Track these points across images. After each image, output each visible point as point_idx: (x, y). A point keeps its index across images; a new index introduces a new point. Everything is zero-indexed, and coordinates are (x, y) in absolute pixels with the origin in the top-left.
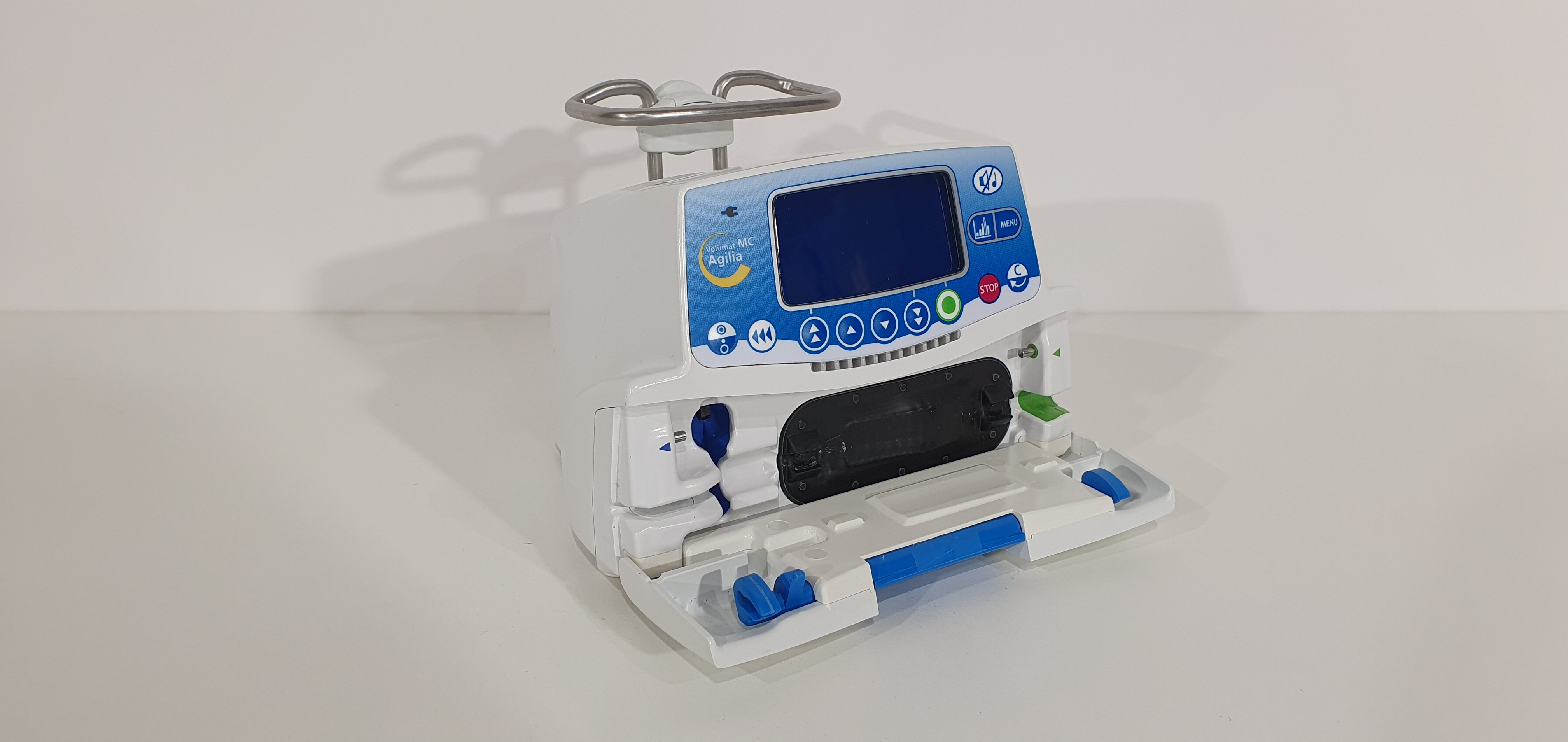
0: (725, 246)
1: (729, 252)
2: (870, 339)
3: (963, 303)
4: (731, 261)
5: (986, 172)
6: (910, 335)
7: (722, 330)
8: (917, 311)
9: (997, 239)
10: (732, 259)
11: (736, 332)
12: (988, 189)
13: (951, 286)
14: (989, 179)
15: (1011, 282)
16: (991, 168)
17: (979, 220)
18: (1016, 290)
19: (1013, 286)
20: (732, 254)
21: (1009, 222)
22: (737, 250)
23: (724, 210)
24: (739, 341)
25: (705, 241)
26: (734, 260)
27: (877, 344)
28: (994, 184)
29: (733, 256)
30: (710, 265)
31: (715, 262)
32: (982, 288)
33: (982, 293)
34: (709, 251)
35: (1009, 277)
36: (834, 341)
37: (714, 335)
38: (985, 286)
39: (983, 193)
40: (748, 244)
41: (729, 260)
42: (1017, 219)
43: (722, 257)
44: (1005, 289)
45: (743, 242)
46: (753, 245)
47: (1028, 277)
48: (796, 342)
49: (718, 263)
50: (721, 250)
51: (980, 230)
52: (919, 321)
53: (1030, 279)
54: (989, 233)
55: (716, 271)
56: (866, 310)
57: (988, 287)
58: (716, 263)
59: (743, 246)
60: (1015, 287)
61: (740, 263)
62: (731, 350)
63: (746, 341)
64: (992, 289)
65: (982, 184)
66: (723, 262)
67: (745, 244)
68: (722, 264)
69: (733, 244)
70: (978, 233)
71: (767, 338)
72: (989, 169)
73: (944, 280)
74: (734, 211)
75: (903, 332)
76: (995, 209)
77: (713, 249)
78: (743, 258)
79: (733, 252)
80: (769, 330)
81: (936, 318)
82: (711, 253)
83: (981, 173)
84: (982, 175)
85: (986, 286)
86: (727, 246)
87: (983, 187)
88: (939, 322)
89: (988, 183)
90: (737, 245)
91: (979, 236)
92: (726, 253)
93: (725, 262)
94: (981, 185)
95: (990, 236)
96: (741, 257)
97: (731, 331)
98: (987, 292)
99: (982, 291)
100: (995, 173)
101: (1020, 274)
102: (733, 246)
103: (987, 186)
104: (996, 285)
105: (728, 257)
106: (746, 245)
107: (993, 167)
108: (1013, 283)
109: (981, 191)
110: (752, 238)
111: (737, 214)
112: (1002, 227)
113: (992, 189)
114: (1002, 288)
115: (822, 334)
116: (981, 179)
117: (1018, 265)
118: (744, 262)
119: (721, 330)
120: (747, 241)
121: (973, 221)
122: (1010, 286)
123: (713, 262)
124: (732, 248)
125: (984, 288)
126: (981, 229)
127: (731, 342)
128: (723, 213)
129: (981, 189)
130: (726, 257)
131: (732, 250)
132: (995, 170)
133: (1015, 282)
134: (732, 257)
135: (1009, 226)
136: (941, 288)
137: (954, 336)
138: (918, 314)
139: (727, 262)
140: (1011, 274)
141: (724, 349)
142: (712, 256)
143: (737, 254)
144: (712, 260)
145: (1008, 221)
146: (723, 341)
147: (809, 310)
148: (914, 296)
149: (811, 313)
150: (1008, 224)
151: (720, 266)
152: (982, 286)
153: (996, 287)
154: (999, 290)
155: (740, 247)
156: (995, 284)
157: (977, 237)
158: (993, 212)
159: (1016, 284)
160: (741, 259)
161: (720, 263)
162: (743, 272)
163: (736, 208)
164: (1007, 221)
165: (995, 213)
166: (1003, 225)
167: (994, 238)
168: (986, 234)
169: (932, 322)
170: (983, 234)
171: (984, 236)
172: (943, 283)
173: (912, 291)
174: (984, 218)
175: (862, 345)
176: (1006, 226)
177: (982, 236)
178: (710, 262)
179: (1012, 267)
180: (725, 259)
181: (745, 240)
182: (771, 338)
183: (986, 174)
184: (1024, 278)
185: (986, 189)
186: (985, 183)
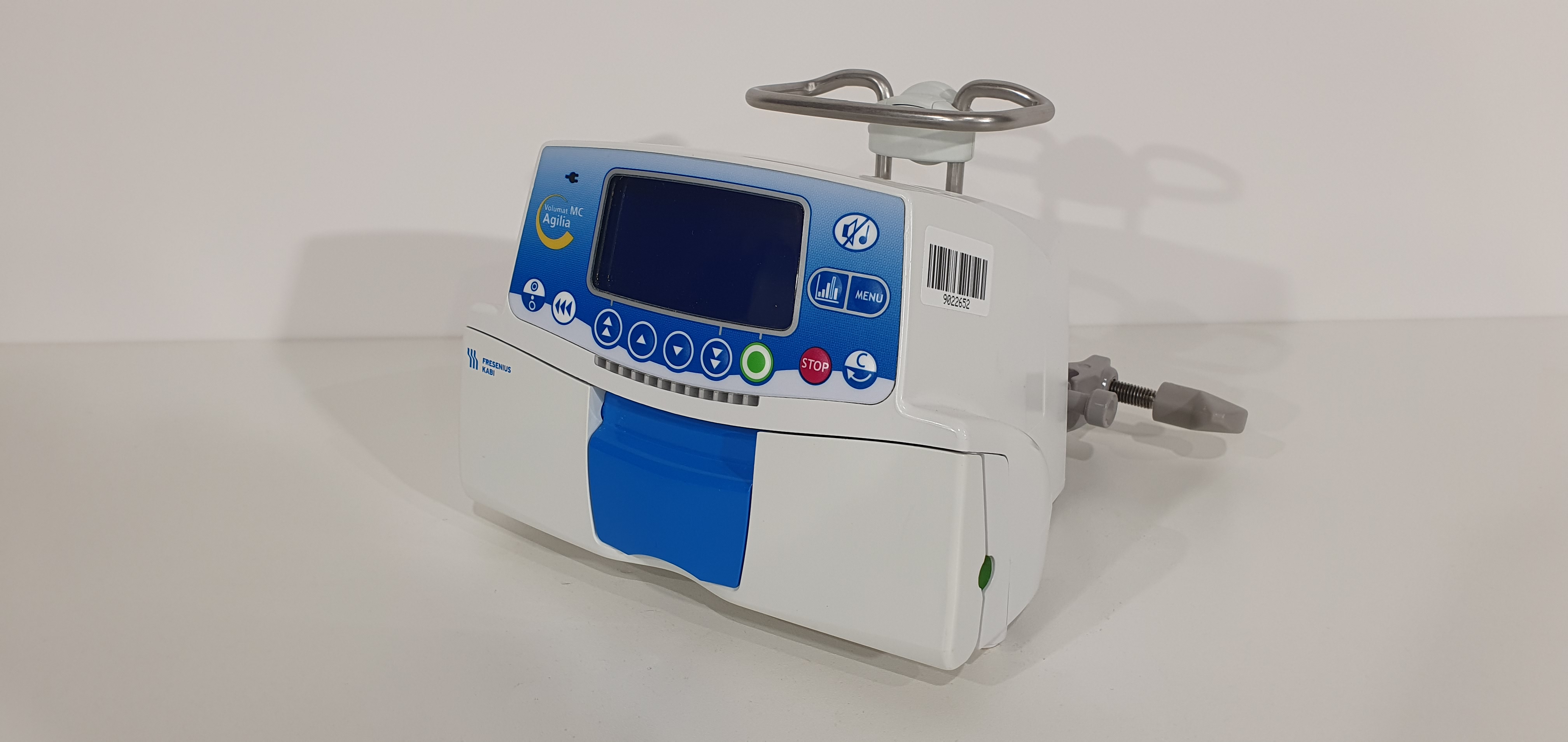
0: (560, 209)
1: (561, 216)
2: (657, 359)
3: (775, 368)
4: (560, 225)
5: (856, 221)
6: (702, 374)
7: (534, 287)
8: (717, 352)
9: (844, 310)
12: (852, 243)
13: (767, 341)
14: (855, 231)
15: (849, 371)
16: (865, 219)
17: (826, 278)
18: (851, 382)
19: (849, 378)
20: (563, 218)
21: (868, 295)
22: (568, 216)
23: (569, 174)
24: (545, 304)
25: (546, 199)
26: (563, 226)
27: (665, 368)
28: (863, 240)
29: (564, 220)
30: (544, 222)
31: (548, 220)
32: (805, 360)
33: (803, 366)
34: (546, 209)
35: (847, 364)
36: (623, 343)
37: (527, 289)
38: (809, 360)
39: (843, 246)
40: (578, 213)
41: (559, 223)
42: (882, 296)
43: (555, 219)
44: (837, 375)
45: (575, 211)
47: (875, 376)
48: (590, 328)
49: (550, 222)
50: (556, 211)
51: (823, 291)
52: (715, 363)
53: (878, 379)
54: (835, 298)
55: (546, 228)
56: (664, 326)
57: (813, 363)
58: (549, 223)
59: (574, 214)
60: (851, 379)
61: (567, 229)
62: (537, 309)
63: (550, 306)
64: (817, 367)
65: (845, 234)
66: (554, 223)
68: (553, 225)
69: (567, 210)
70: (820, 293)
71: (566, 311)
72: (861, 219)
73: (762, 331)
74: (576, 178)
75: (695, 368)
76: (854, 272)
77: (550, 208)
78: (571, 225)
79: (564, 217)
80: (571, 304)
81: (736, 370)
82: (547, 211)
83: (848, 220)
84: (849, 224)
85: (811, 361)
87: (846, 239)
88: (739, 375)
89: (853, 235)
90: (569, 211)
91: (821, 297)
92: (559, 216)
93: (556, 225)
94: (843, 236)
95: (837, 302)
96: (569, 224)
97: (541, 292)
98: (810, 368)
99: (804, 365)
100: (869, 226)
101: (864, 366)
103: (851, 240)
104: (826, 366)
105: (559, 220)
106: (576, 215)
107: (869, 218)
108: (850, 374)
109: (842, 243)
111: (576, 181)
112: (857, 297)
113: (857, 246)
114: (833, 372)
115: (613, 330)
116: (846, 228)
117: (866, 355)
118: (570, 231)
120: (578, 211)
121: (819, 276)
122: (845, 375)
123: (546, 220)
124: (564, 213)
125: (808, 362)
126: (826, 289)
127: (539, 303)
128: (567, 177)
129: (842, 240)
130: (558, 219)
132: (870, 222)
133: (853, 373)
134: (562, 222)
135: (867, 299)
136: (754, 339)
137: (754, 401)
138: (716, 355)
139: (557, 224)
140: (851, 361)
141: (532, 306)
142: (547, 215)
143: (567, 220)
144: (547, 219)
145: (868, 293)
146: (533, 298)
147: (610, 301)
148: (720, 334)
149: (612, 304)
150: (866, 297)
151: (551, 227)
152: (806, 359)
154: (827, 373)
155: (571, 214)
156: (824, 363)
157: (818, 297)
158: (851, 275)
159: (854, 376)
160: (569, 226)
161: (552, 223)
162: (566, 239)
163: (577, 175)
164: (865, 292)
165: (853, 277)
166: (859, 295)
167: (842, 308)
168: (832, 298)
169: (730, 373)
170: (827, 297)
171: (828, 299)
172: (759, 334)
173: (719, 327)
174: (834, 277)
175: (649, 361)
176: (862, 298)
177: (825, 298)
178: (545, 220)
179: (856, 354)
180: (557, 220)
181: (577, 208)
182: (569, 313)
183: (854, 224)
184: (868, 373)
185: (849, 243)
186: (849, 234)
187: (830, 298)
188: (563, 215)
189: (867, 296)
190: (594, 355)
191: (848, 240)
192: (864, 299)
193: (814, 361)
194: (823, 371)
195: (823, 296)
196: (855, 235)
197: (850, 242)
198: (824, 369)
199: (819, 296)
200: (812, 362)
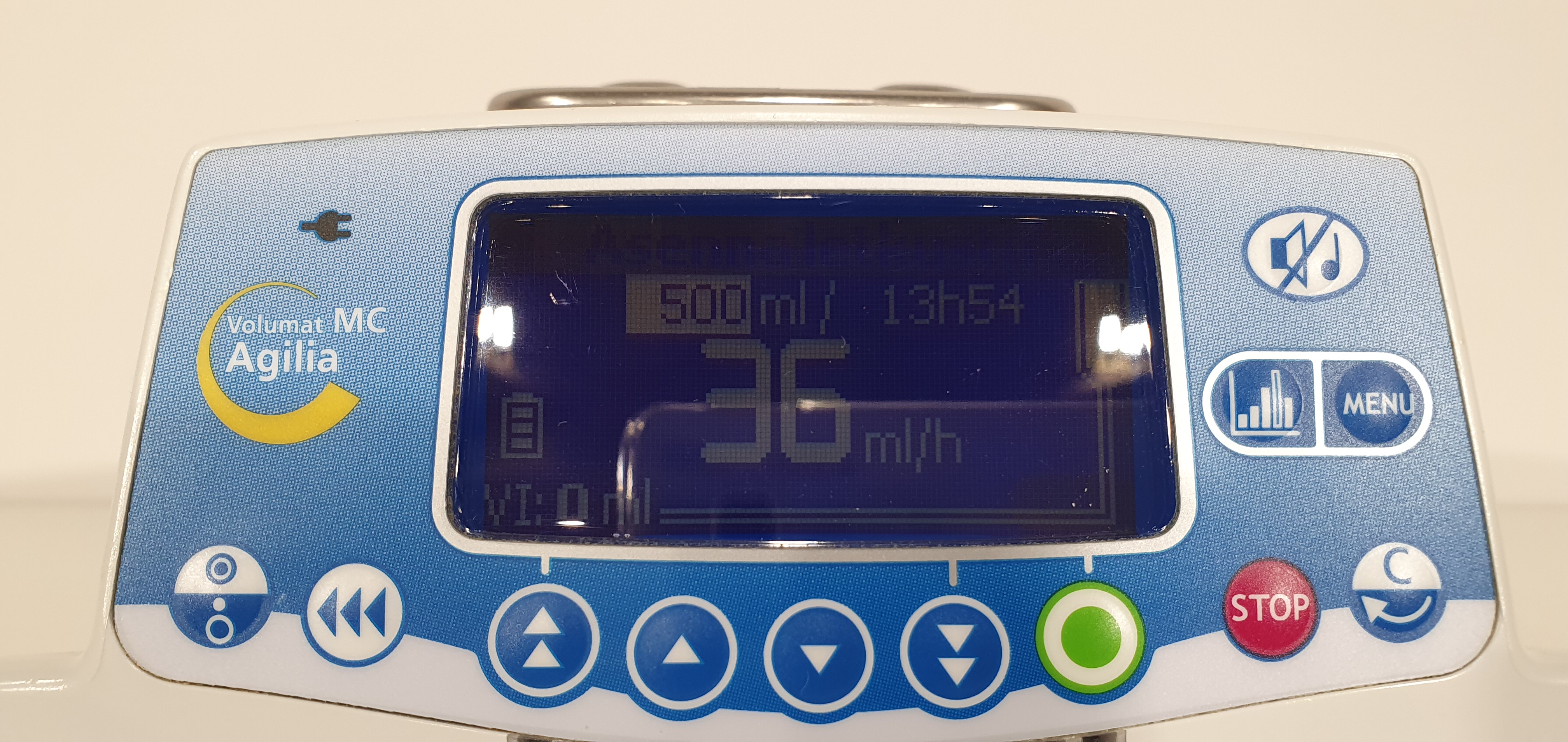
0: (289, 323)
1: (299, 343)
2: (749, 697)
3: (1153, 639)
4: (299, 369)
5: (1301, 227)
6: (918, 710)
8: (956, 637)
9: (1320, 449)
10: (305, 363)
11: (271, 586)
12: (1304, 281)
13: (1110, 575)
14: (1308, 251)
15: (1367, 601)
16: (1321, 219)
17: (1249, 378)
18: (1382, 630)
19: (1372, 619)
20: (306, 348)
21: (1380, 399)
22: (328, 338)
23: (311, 218)
24: (273, 614)
25: (230, 300)
26: (310, 368)
27: (780, 718)
28: (1332, 270)
29: (311, 353)
30: (229, 369)
31: (247, 362)
32: (1239, 600)
33: (1235, 618)
34: (234, 330)
35: (1359, 584)
36: (609, 678)
37: (191, 578)
38: (1251, 597)
39: (1278, 292)
40: (365, 326)
41: (293, 364)
42: (1412, 395)
43: (275, 354)
44: (1337, 619)
45: (351, 320)
46: (383, 330)
47: (1440, 598)
48: (468, 659)
49: (256, 367)
50: (274, 331)
51: (1254, 410)
52: (958, 668)
53: (1451, 603)
54: (1289, 423)
55: (245, 389)
56: (752, 595)
57: (1266, 603)
58: (251, 369)
59: (348, 328)
60: (1379, 622)
61: (330, 378)
62: (240, 637)
63: (297, 618)
64: (1280, 612)
65: (1278, 261)
66: (274, 367)
67: (355, 325)
68: (268, 373)
69: (318, 321)
70: (1243, 418)
71: (365, 622)
72: (1314, 223)
73: (1087, 552)
74: (342, 226)
75: (889, 697)
76: (1324, 349)
77: (249, 327)
78: (341, 364)
79: (311, 343)
80: (384, 599)
81: (1030, 672)
82: (241, 336)
83: (1280, 227)
84: (1284, 235)
85: (1259, 598)
86: (296, 322)
87: (1284, 273)
88: (1043, 687)
89: (1302, 261)
90: (329, 323)
91: (1249, 428)
92: (287, 343)
93: (281, 370)
94: (1274, 266)
95: (1298, 434)
96: (334, 360)
97: (251, 579)
98: (1260, 618)
99: (1240, 614)
100: (1336, 236)
101: (1407, 582)
102: (314, 327)
103: (1301, 273)
104: (1301, 603)
105: (294, 355)
106: (359, 331)
107: (1332, 217)
108: (1375, 608)
109: (1275, 284)
110: (384, 310)
111: (347, 234)
112: (1346, 412)
113: (1318, 284)
114: (1325, 614)
115: (569, 648)
116: (1278, 246)
117: (1406, 551)
118: (340, 380)
119: (221, 569)
120: (366, 318)
121: (1231, 374)
122: (1360, 615)
123: (241, 363)
124: (310, 331)
125: (1251, 606)
126: (1258, 403)
127: (247, 614)
128: (305, 226)
129: (1274, 277)
130: (287, 353)
131: (309, 336)
132: (1336, 226)
133: (1383, 604)
134: (305, 358)
135: (1379, 412)
136: (1068, 575)
138: (957, 645)
139: (287, 368)
140: (1367, 574)
141: (220, 630)
142: (241, 346)
143: (323, 352)
144: (240, 357)
145: (1376, 394)
146: (219, 605)
147: (538, 560)
148: (954, 582)
149: (545, 569)
150: (1373, 407)
151: (262, 378)
152: (1243, 597)
153: (1298, 608)
154: (1309, 621)
155: (337, 330)
156: (1297, 595)
157: (1238, 429)
158: (1317, 359)
159: (1387, 610)
160: (334, 368)
161: (263, 368)
162: (331, 408)
163: (347, 218)
164: (1369, 395)
165: (1325, 364)
166: (1352, 405)
167: (1312, 443)
168: (1280, 426)
169: (1013, 684)
170: (1266, 424)
171: (1272, 429)
172: (1082, 559)
173: (947, 563)
174: (1273, 372)
175: (720, 711)
176: (1362, 412)
177: (1261, 428)
178: (233, 362)
179: (1378, 553)
180: (282, 359)
181: (358, 312)
182: (380, 625)
183: (1300, 232)
184: (1422, 595)
185: (1295, 280)
186: (1292, 260)
187: (1275, 426)
188: (306, 338)
189: (1374, 402)
190: (505, 735)
191: (1293, 273)
192: (1370, 411)
193: (1267, 597)
194: (1297, 618)
195: (1255, 424)
196: (1310, 260)
197: (1299, 277)
198: (1300, 612)
199: (1243, 423)
200: (1263, 600)
